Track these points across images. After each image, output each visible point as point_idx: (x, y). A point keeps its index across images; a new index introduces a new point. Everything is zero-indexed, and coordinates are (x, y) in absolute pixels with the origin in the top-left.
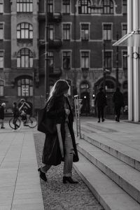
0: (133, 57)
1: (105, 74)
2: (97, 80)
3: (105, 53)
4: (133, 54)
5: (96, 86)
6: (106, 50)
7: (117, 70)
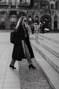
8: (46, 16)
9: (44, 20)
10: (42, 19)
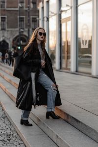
0: (43, 20)
1: (20, 33)
2: (14, 37)
3: (20, 18)
4: (43, 18)
5: (14, 40)
6: (21, 17)
7: (29, 30)
8: (22, 36)
9: (19, 44)
10: (15, 42)
